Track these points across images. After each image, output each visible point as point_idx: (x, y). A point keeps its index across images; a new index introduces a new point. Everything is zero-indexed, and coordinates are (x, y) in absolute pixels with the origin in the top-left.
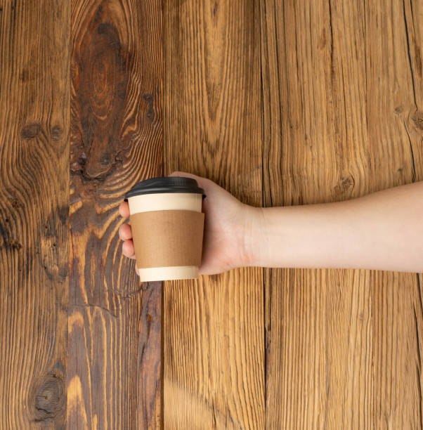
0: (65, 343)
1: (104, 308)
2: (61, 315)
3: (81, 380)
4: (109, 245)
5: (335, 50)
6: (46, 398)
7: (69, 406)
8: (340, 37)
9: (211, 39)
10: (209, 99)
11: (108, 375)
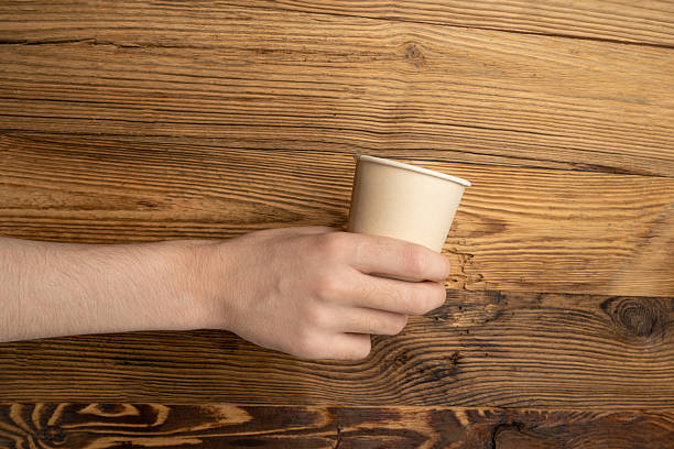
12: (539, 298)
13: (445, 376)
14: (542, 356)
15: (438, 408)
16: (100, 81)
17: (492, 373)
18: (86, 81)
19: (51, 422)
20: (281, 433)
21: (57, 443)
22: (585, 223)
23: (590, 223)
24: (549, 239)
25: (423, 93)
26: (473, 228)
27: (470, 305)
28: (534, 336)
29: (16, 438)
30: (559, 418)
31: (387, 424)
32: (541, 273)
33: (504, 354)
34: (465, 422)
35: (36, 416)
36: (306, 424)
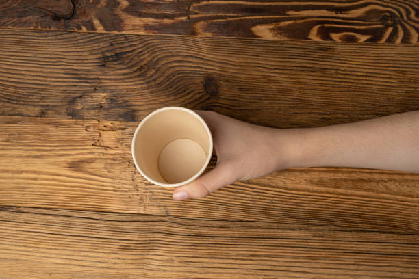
12: (43, 113)
13: (111, 57)
14: (39, 70)
15: (116, 32)
16: (352, 267)
17: (77, 58)
18: (361, 268)
19: (390, 30)
20: (230, 17)
21: (387, 14)
22: (11, 168)
23: (6, 168)
24: (36, 157)
25: (130, 261)
26: (93, 165)
27: (94, 109)
28: (46, 85)
29: (414, 18)
30: (25, 22)
31: (153, 22)
32: (42, 132)
33: (68, 72)
34: (96, 22)
35: (401, 34)
36: (212, 23)
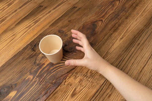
0: (22, 81)
1: (39, 80)
2: (28, 73)
3: (17, 93)
4: (54, 67)
5: (145, 67)
6: (4, 90)
7: (7, 97)
8: (148, 65)
9: (116, 43)
10: (105, 54)
11: (24, 98)
